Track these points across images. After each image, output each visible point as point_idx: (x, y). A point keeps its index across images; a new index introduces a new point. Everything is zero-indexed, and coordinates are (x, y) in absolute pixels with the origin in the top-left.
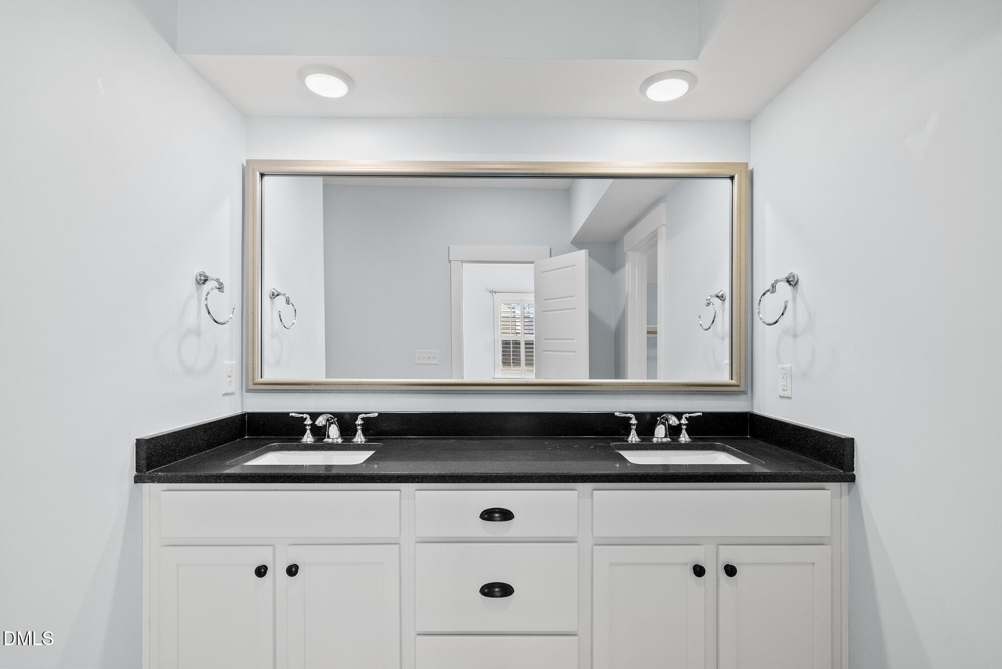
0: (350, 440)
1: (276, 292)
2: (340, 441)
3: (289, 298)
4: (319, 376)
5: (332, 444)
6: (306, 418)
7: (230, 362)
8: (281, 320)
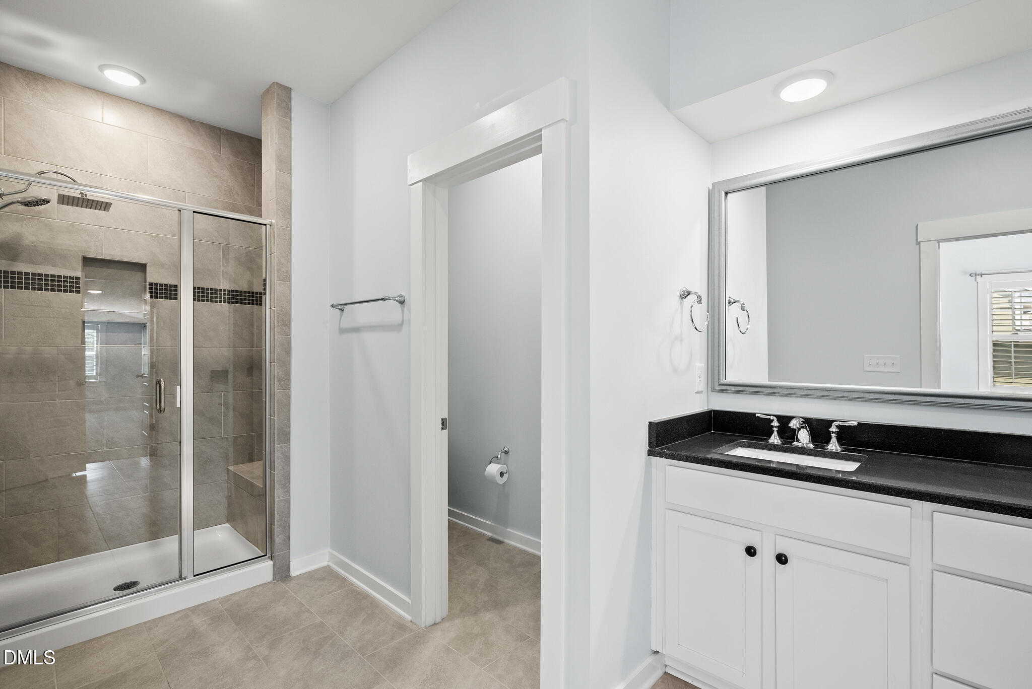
0: (823, 447)
1: (732, 300)
2: (811, 446)
3: (744, 304)
4: (762, 379)
5: (802, 448)
6: (773, 420)
7: (700, 366)
8: (738, 325)
